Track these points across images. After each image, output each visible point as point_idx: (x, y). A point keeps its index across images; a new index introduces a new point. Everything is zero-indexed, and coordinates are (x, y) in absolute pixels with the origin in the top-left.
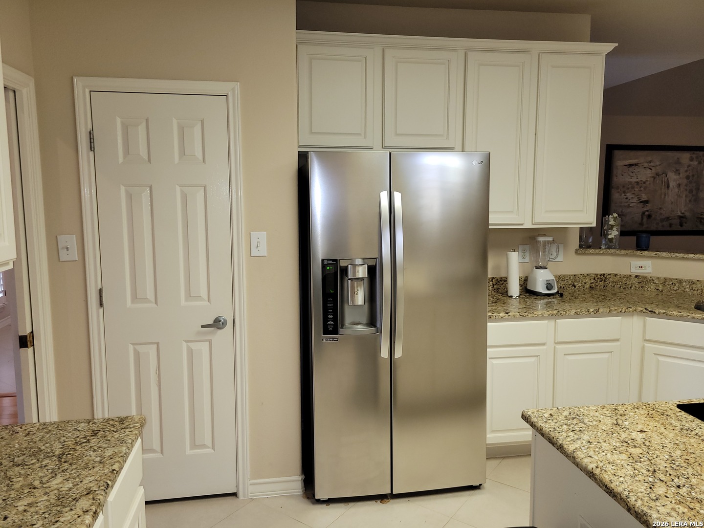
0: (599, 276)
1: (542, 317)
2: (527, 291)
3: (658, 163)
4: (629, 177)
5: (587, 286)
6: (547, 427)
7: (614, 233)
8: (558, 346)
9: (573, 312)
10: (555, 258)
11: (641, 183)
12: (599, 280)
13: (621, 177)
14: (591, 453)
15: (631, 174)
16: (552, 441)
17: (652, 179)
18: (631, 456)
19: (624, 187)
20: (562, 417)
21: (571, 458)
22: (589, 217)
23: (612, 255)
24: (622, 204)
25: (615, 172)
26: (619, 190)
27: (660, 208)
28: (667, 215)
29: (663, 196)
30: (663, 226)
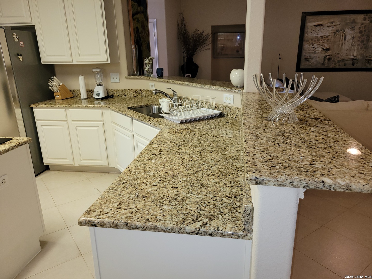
0: (138, 91)
4: (316, 33)
5: (132, 95)
11: (325, 37)
12: (138, 93)
13: (310, 34)
15: (318, 32)
17: (334, 34)
19: (312, 40)
24: (310, 51)
25: (306, 30)
26: (309, 42)
27: (338, 54)
28: (343, 58)
29: (340, 46)
30: (339, 65)
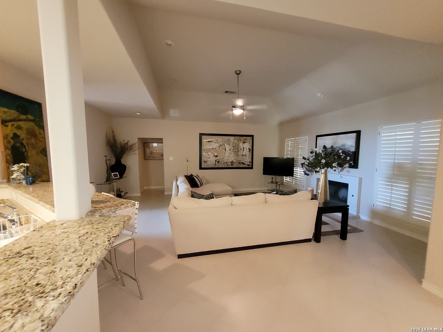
3: (221, 141)
11: (214, 149)
13: (205, 146)
15: (210, 145)
17: (219, 147)
19: (207, 150)
24: (207, 157)
25: (202, 144)
26: (205, 151)
27: (223, 159)
28: (226, 161)
29: (224, 154)
30: (224, 166)
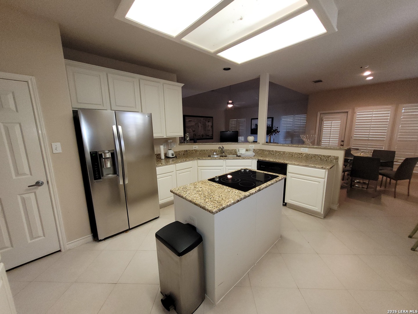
0: (185, 151)
1: (172, 164)
2: (167, 157)
3: (196, 121)
5: (183, 154)
6: (177, 192)
7: (188, 139)
8: (177, 172)
9: (180, 161)
10: (174, 147)
14: (190, 196)
16: (179, 196)
18: (199, 194)
20: (181, 189)
21: (185, 199)
22: (182, 134)
23: (188, 145)
25: (186, 123)
26: (188, 128)
27: (198, 133)
29: (198, 129)
30: (199, 137)
